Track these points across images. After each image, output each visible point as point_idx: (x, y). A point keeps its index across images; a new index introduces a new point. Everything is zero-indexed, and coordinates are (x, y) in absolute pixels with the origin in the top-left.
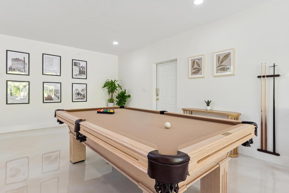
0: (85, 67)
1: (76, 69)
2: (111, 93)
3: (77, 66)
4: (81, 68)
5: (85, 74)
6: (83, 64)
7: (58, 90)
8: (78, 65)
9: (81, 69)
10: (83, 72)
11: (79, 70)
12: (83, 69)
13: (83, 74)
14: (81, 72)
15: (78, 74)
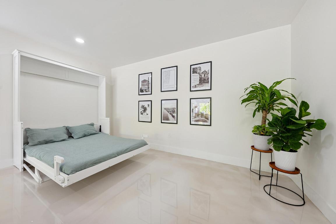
0: (208, 71)
1: (195, 78)
2: (262, 112)
3: (196, 73)
4: (202, 74)
5: (208, 82)
6: (206, 68)
7: (174, 109)
8: (198, 71)
9: (203, 76)
10: (205, 79)
11: (200, 78)
12: (205, 75)
13: (205, 83)
14: (202, 81)
15: (198, 84)
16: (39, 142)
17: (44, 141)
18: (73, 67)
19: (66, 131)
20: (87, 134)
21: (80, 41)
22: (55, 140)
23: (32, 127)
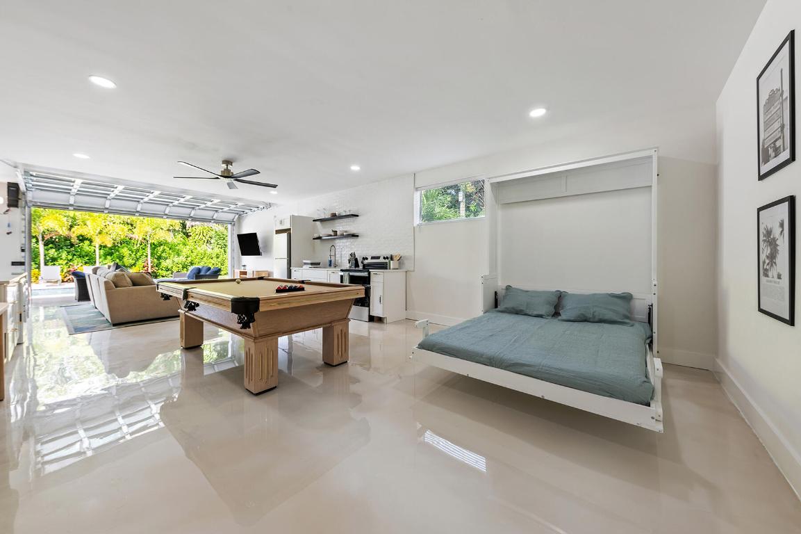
16: (506, 308)
17: (513, 308)
18: (555, 168)
19: (556, 299)
20: (591, 316)
21: (538, 113)
22: (528, 312)
23: (514, 285)
